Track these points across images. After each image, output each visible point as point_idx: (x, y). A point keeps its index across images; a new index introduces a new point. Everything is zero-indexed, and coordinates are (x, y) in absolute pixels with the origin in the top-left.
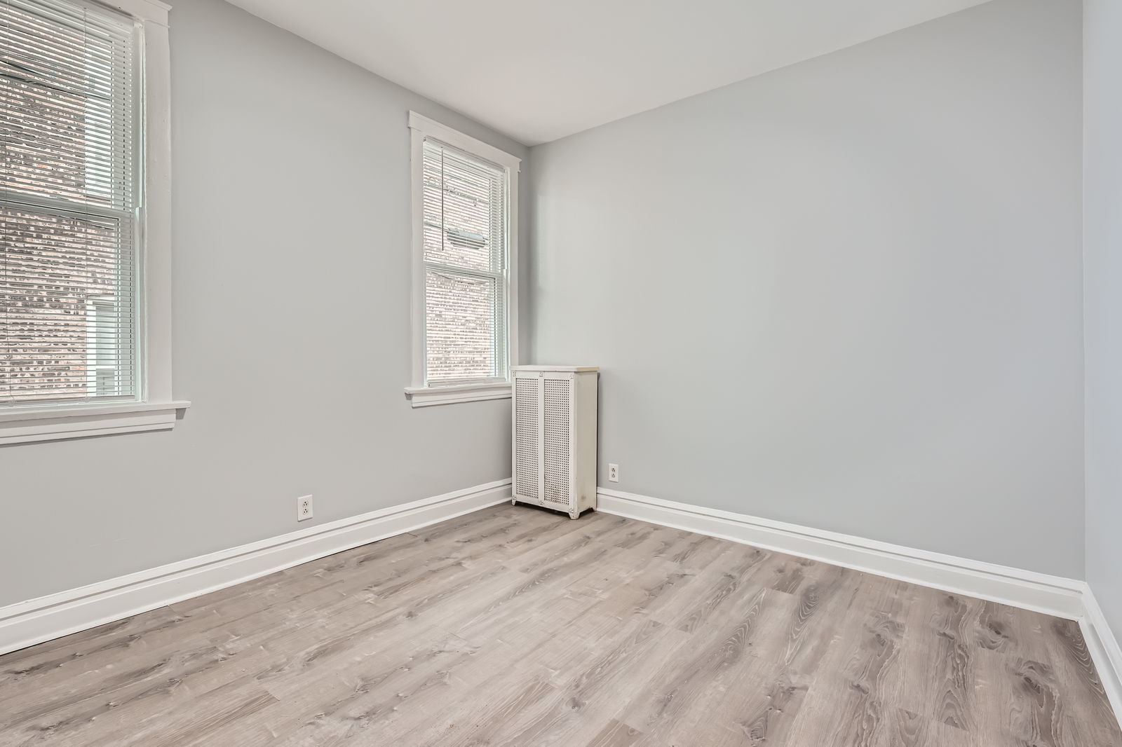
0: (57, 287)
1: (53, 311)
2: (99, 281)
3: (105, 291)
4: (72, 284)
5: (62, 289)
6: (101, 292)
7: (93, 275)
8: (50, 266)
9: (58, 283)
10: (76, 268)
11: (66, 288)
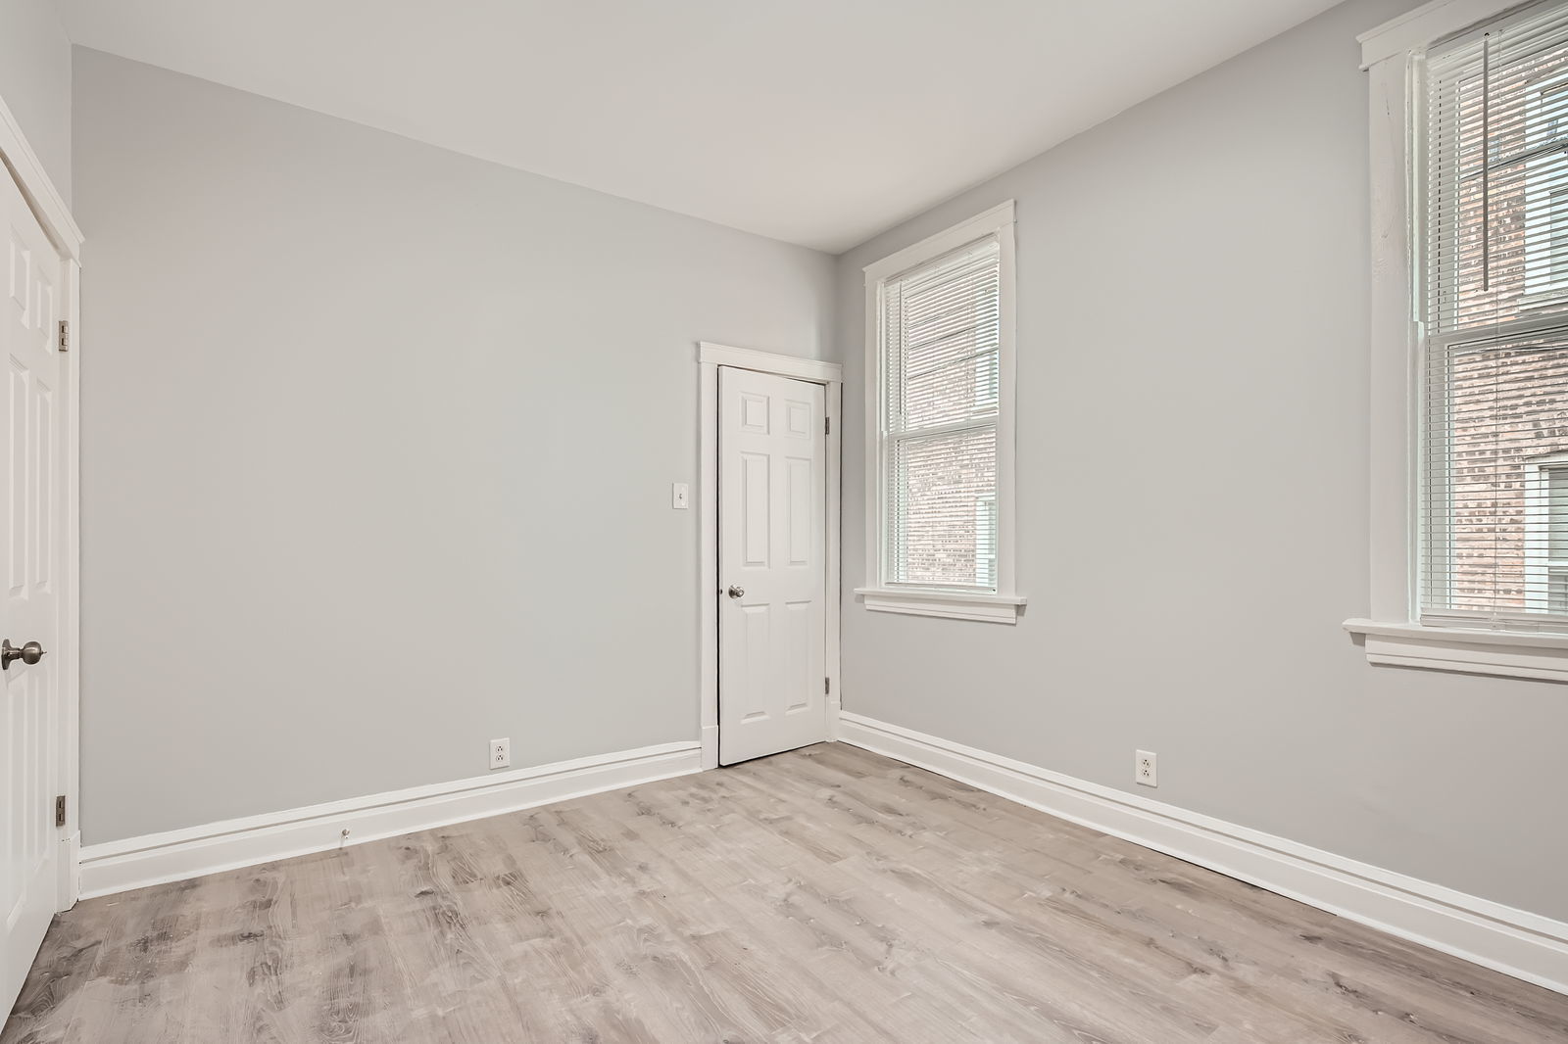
0: (1482, 452)
1: (1476, 488)
2: (1545, 433)
3: (1555, 448)
4: (1502, 446)
5: (1488, 455)
6: (1548, 449)
7: (1535, 425)
8: (1472, 424)
9: (1482, 447)
10: (1508, 421)
11: (1495, 452)
